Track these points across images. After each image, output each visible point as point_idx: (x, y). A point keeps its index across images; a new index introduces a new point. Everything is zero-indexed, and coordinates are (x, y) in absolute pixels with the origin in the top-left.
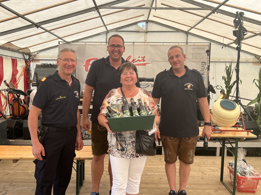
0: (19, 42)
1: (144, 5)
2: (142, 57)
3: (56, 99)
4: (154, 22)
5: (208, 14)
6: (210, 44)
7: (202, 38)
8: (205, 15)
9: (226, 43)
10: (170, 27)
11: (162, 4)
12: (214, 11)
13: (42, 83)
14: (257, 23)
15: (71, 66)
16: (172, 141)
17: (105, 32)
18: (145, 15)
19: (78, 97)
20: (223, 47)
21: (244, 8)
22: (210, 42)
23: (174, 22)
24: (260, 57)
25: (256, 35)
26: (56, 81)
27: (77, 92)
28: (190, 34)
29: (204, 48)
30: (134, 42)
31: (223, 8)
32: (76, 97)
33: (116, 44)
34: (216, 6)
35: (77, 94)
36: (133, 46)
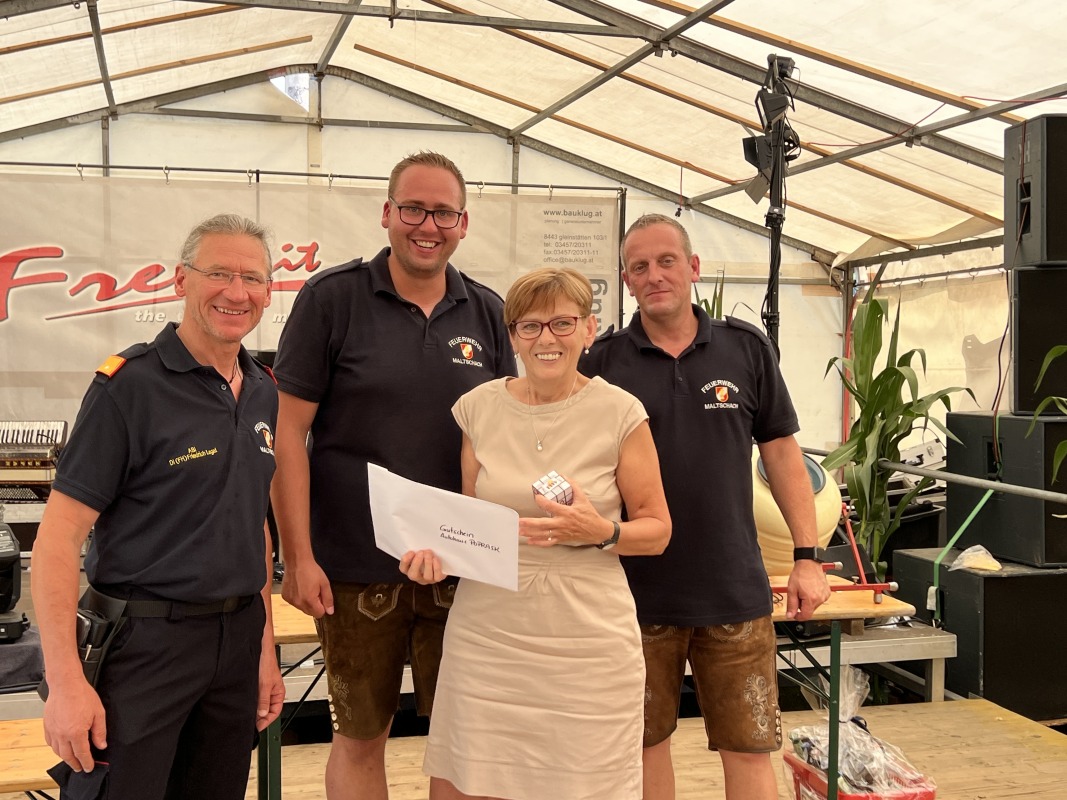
2: (300, 250)
3: (172, 462)
4: (353, 77)
5: (629, 54)
6: (623, 197)
7: (586, 165)
8: (611, 60)
9: (690, 194)
10: (433, 106)
12: (662, 46)
13: (103, 382)
14: (840, 109)
15: (241, 303)
16: (657, 638)
17: (100, 115)
18: (314, 38)
19: (271, 452)
20: (680, 209)
21: (790, 41)
22: (623, 186)
23: (458, 82)
24: (830, 258)
25: (827, 160)
26: (172, 373)
27: (268, 428)
28: (528, 143)
29: (597, 215)
30: (258, 173)
31: (700, 33)
32: (263, 450)
33: (429, 199)
34: (667, 20)
35: (268, 438)
36: (255, 192)
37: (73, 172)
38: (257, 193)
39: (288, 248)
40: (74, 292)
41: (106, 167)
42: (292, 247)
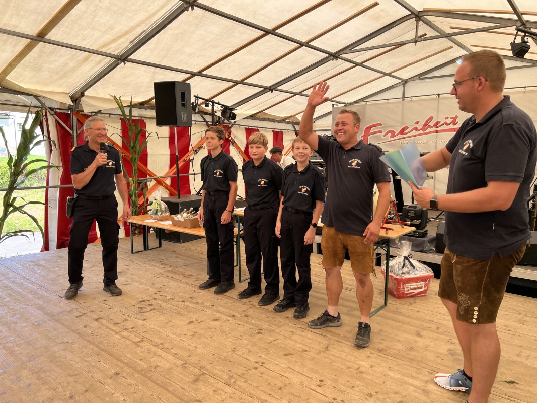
0: (273, 111)
1: (425, 35)
2: (451, 118)
10: (518, 59)
11: (451, 28)
17: (402, 83)
18: (454, 47)
30: (439, 94)
37: (385, 101)
38: (439, 101)
39: (447, 118)
40: (384, 136)
41: (403, 98)
42: (449, 118)
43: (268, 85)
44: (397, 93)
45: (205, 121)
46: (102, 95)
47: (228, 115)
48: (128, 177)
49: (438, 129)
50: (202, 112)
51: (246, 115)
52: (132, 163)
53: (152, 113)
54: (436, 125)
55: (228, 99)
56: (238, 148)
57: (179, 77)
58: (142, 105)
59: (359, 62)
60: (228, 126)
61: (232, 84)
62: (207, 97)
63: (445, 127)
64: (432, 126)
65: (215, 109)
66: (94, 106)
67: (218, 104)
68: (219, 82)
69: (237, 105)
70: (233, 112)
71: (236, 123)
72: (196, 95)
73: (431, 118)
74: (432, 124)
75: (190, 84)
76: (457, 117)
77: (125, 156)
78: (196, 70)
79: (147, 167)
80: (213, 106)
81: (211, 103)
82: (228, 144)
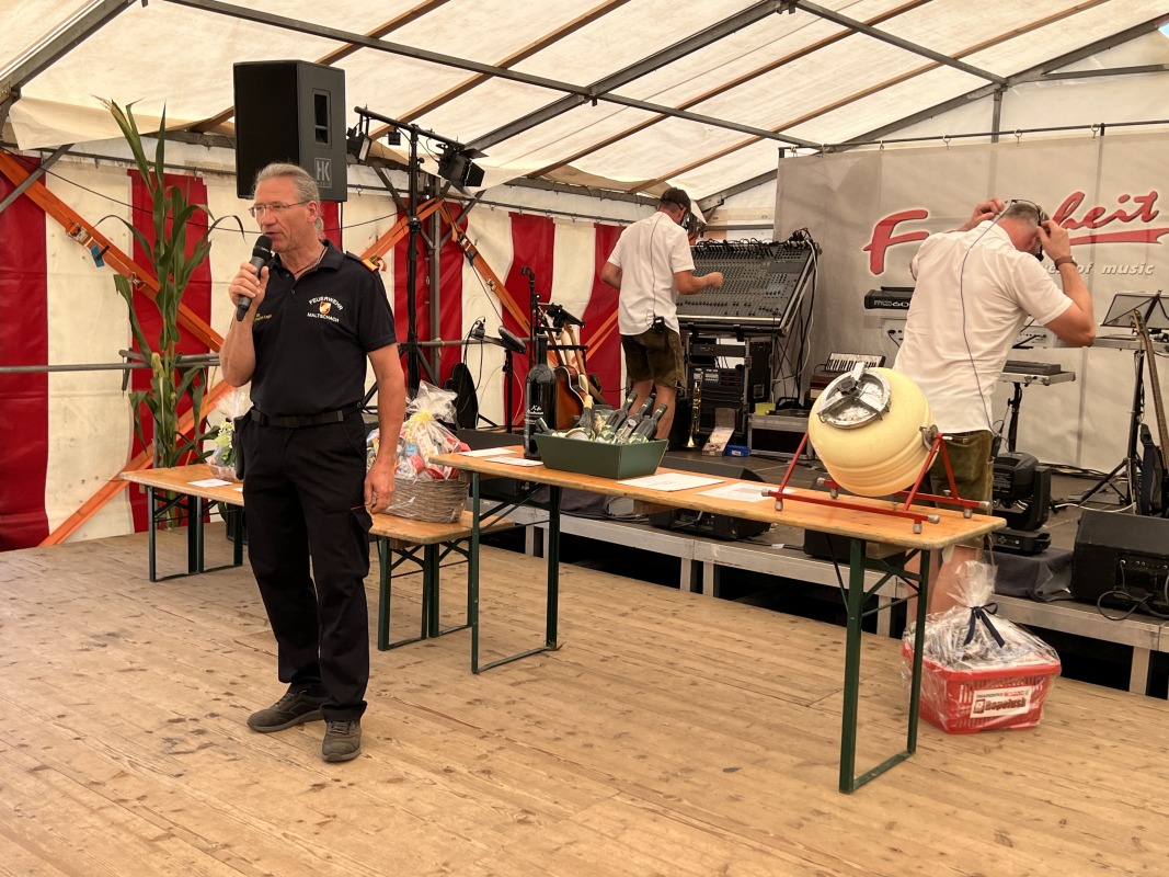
0: (598, 161)
2: (1137, 200)
17: (992, 89)
30: (1103, 126)
36: (1098, 146)
37: (939, 143)
38: (1101, 146)
39: (1124, 199)
41: (995, 134)
42: (1129, 197)
43: (583, 81)
44: (977, 118)
45: (389, 187)
46: (74, 99)
47: (459, 171)
48: (147, 350)
49: (1098, 231)
50: (378, 159)
51: (513, 171)
52: (162, 309)
53: (226, 159)
54: (1093, 218)
55: (461, 122)
56: (486, 272)
57: (310, 50)
58: (195, 133)
59: (862, 19)
60: (461, 205)
61: (472, 75)
62: (395, 116)
63: (1117, 226)
64: (1078, 221)
65: (420, 151)
66: (50, 131)
67: (430, 135)
68: (431, 68)
69: (488, 141)
70: (476, 161)
71: (484, 198)
72: (362, 107)
73: (1077, 198)
74: (1078, 215)
75: (342, 72)
76: (1154, 196)
77: (140, 285)
78: (362, 29)
79: (209, 323)
80: (413, 142)
81: (408, 133)
82: (458, 261)
